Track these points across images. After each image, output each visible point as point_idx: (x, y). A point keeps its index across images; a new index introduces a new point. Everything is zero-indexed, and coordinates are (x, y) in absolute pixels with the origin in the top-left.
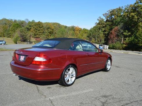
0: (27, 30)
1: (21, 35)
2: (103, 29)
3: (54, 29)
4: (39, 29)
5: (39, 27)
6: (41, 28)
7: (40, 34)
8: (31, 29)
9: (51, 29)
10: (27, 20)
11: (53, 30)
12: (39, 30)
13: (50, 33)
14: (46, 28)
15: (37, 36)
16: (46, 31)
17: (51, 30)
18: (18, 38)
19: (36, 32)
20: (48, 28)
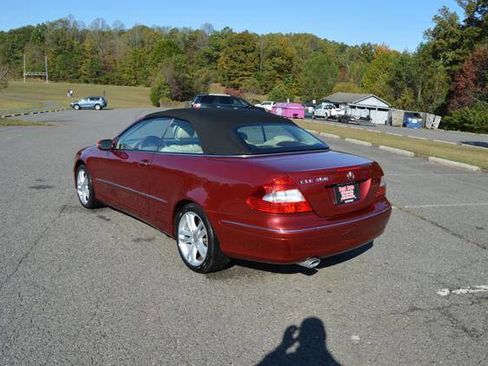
0: (206, 60)
1: (176, 78)
2: (451, 55)
3: (296, 58)
4: (242, 56)
5: (243, 50)
6: (250, 55)
7: (246, 73)
8: (218, 57)
9: (283, 59)
10: (209, 26)
11: (290, 59)
12: (241, 62)
13: (280, 70)
14: (266, 54)
15: (236, 81)
16: (267, 64)
17: (284, 62)
18: (164, 89)
19: (233, 67)
20: (273, 55)
